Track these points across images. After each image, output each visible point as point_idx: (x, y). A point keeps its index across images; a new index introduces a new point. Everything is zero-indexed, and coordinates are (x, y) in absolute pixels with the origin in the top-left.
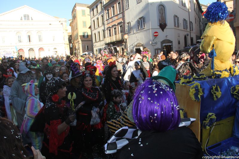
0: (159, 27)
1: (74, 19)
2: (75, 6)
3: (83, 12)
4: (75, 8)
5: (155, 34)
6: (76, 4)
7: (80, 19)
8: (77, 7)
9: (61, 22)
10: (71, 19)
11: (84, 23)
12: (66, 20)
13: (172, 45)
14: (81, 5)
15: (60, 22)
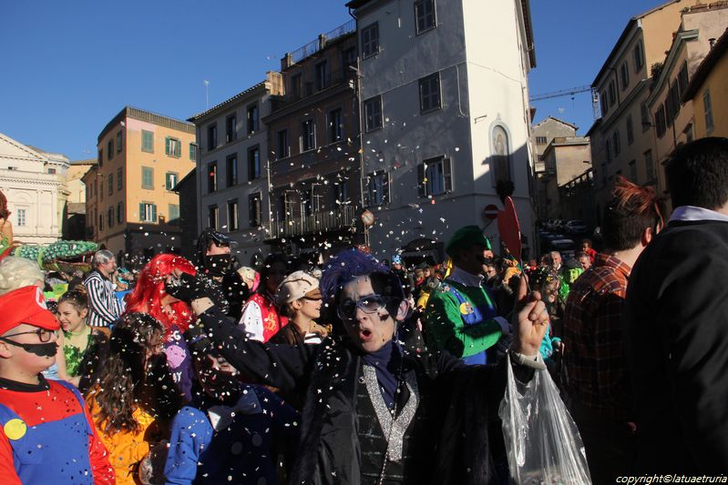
0: (493, 192)
1: (110, 157)
2: (122, 116)
3: (148, 139)
4: (123, 123)
5: (487, 212)
6: (128, 109)
7: (136, 160)
8: (128, 119)
9: (49, 167)
10: (95, 159)
11: (148, 175)
12: (68, 161)
13: (528, 249)
14: (143, 115)
15: (46, 163)
